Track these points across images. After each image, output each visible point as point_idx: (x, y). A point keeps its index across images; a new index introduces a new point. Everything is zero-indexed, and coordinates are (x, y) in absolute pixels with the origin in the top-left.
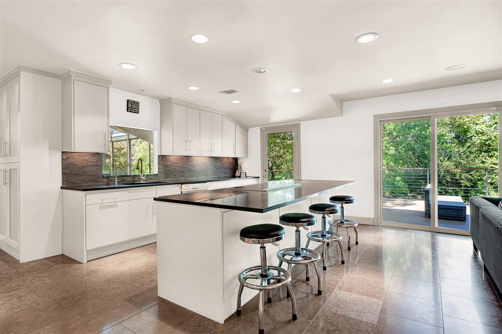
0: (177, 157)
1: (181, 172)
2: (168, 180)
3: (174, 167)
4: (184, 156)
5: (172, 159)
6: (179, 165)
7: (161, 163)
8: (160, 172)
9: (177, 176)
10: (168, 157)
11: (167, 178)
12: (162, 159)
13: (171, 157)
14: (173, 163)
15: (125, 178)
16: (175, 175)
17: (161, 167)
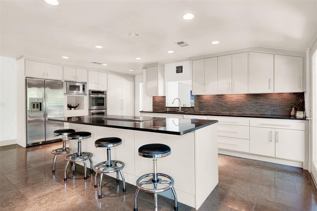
0: (210, 96)
1: (213, 107)
2: (202, 112)
3: (208, 103)
4: (216, 95)
5: (205, 98)
6: (211, 102)
7: (197, 100)
8: (196, 106)
9: (209, 110)
10: (203, 96)
11: (201, 110)
12: (197, 98)
13: (205, 96)
14: (206, 100)
15: (175, 109)
16: (208, 109)
17: (197, 103)
